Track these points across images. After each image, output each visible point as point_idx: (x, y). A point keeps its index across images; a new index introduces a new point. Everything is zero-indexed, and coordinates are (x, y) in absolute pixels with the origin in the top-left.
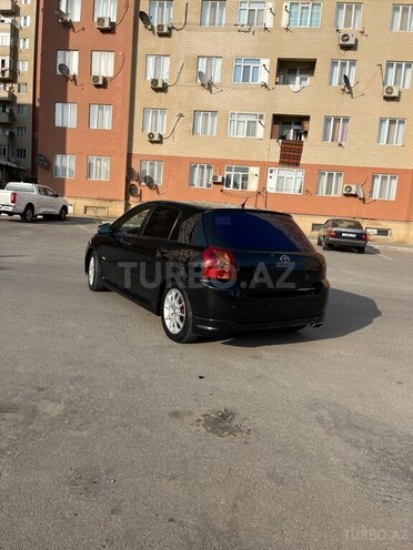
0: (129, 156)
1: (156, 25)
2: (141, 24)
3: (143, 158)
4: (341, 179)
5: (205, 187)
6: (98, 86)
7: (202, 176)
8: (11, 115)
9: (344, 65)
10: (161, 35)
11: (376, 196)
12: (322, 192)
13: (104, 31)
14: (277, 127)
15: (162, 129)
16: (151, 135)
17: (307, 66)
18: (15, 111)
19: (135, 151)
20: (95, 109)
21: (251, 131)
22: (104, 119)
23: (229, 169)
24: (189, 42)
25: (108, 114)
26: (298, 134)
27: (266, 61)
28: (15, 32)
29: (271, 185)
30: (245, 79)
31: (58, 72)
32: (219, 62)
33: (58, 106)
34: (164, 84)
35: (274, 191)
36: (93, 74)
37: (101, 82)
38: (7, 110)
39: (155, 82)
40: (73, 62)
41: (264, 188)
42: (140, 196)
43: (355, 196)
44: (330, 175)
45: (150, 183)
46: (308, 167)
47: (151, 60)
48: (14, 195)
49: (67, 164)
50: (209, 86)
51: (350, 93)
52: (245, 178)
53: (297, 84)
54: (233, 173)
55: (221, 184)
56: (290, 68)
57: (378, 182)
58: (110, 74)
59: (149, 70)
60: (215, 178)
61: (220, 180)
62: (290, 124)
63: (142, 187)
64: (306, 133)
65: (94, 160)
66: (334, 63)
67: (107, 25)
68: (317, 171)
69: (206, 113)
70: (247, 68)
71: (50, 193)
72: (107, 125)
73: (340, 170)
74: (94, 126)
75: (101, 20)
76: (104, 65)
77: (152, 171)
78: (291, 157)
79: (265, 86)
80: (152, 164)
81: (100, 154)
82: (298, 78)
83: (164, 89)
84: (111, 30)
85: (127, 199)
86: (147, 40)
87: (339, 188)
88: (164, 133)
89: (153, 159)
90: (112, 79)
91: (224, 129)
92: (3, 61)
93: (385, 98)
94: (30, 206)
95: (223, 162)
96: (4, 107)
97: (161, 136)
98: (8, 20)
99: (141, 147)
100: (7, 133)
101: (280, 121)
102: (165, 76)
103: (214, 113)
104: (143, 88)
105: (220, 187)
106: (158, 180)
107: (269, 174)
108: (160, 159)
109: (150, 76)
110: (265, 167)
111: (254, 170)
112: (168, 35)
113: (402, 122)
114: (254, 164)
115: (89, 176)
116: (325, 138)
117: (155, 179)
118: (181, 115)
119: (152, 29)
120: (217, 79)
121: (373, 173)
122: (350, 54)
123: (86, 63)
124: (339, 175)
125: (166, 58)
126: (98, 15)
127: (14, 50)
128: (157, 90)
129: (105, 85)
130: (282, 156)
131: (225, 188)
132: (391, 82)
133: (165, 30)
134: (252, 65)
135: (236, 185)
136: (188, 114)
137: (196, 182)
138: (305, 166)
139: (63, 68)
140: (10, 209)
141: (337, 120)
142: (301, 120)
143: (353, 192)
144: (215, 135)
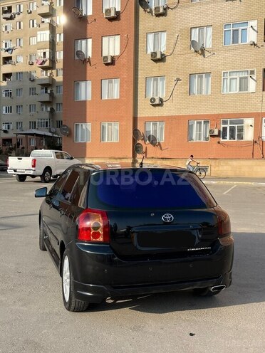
0: (135, 119)
1: (153, 8)
2: (141, 9)
3: (147, 120)
5: (202, 140)
6: (107, 64)
7: (200, 131)
8: (52, 95)
10: (158, 15)
13: (111, 19)
15: (162, 94)
16: (153, 100)
18: (54, 92)
19: (139, 115)
20: (105, 83)
21: (243, 85)
22: (113, 90)
23: (225, 122)
24: (182, 17)
25: (116, 85)
27: (254, 23)
28: (53, 29)
30: (235, 41)
31: (76, 58)
32: (210, 30)
34: (162, 55)
36: (104, 55)
37: (109, 61)
38: (49, 91)
39: (154, 54)
40: (87, 47)
41: (260, 137)
42: (146, 153)
45: (153, 141)
47: (151, 37)
48: (35, 161)
50: (202, 51)
52: (241, 130)
54: (228, 126)
55: (218, 136)
58: (117, 53)
59: (149, 45)
60: (211, 131)
61: (216, 133)
63: (146, 145)
65: (106, 124)
67: (113, 14)
69: (200, 75)
70: (235, 32)
72: (116, 95)
74: (105, 97)
75: (108, 11)
76: (112, 46)
77: (156, 131)
79: (254, 44)
80: (155, 125)
81: (111, 120)
84: (117, 17)
85: (134, 156)
86: (146, 21)
88: (164, 97)
89: (155, 120)
90: (119, 57)
91: (217, 87)
92: (45, 53)
94: (48, 169)
95: (217, 117)
96: (46, 89)
97: (161, 100)
98: (47, 20)
99: (145, 111)
100: (49, 109)
102: (163, 48)
103: (208, 74)
104: (145, 60)
105: (216, 139)
106: (160, 138)
108: (161, 119)
109: (150, 50)
110: (259, 118)
111: (249, 122)
112: (164, 14)
114: (249, 116)
115: (103, 139)
117: (158, 137)
118: (178, 80)
119: (151, 12)
120: (208, 44)
123: (98, 47)
125: (163, 34)
126: (106, 7)
127: (53, 43)
128: (157, 61)
129: (113, 63)
131: (222, 140)
133: (161, 10)
134: (240, 28)
135: (232, 137)
136: (185, 78)
137: (194, 137)
139: (79, 53)
140: (31, 173)
144: (209, 93)
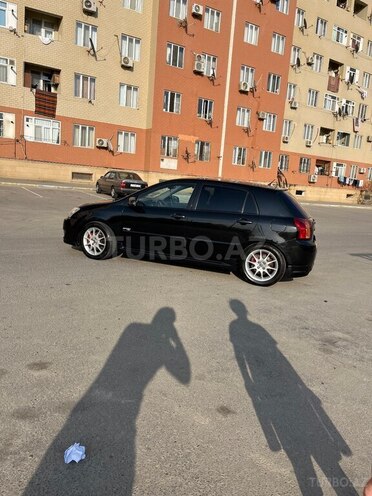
4: (93, 133)
9: (87, 28)
11: (121, 150)
12: (78, 144)
14: (29, 75)
17: (54, 22)
26: (48, 85)
29: (29, 133)
35: (32, 140)
41: (23, 136)
43: (106, 148)
44: (84, 129)
46: (64, 120)
51: (94, 55)
53: (44, 36)
56: (37, 19)
57: (121, 138)
62: (39, 73)
64: (56, 86)
66: (79, 25)
68: (70, 125)
73: (92, 125)
78: (46, 107)
79: (14, 31)
82: (43, 30)
87: (92, 141)
93: (123, 66)
101: (32, 70)
107: (26, 123)
110: (21, 116)
111: (9, 117)
113: (136, 89)
114: (10, 110)
116: (76, 94)
121: (119, 130)
122: (91, 20)
124: (91, 129)
130: (37, 106)
132: (125, 53)
138: (62, 119)
141: (85, 78)
142: (51, 73)
143: (105, 145)
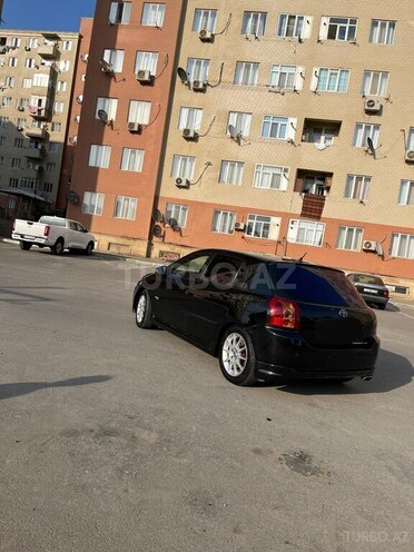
0: (156, 198)
1: (192, 81)
2: (178, 79)
3: (170, 201)
4: (361, 235)
5: (226, 232)
6: (133, 132)
7: (225, 222)
8: (43, 151)
9: (368, 128)
10: (196, 90)
11: (395, 253)
12: (342, 246)
13: (144, 83)
14: (301, 181)
15: (190, 176)
16: (179, 181)
17: (333, 128)
18: (47, 148)
19: (161, 195)
20: (128, 152)
21: (275, 183)
22: (135, 162)
23: (252, 217)
24: (219, 98)
25: (139, 158)
26: (320, 189)
27: (294, 120)
28: (54, 75)
29: (292, 236)
30: (273, 134)
31: (97, 117)
32: (249, 117)
33: (94, 148)
34: (195, 134)
35: (294, 241)
36: (130, 121)
37: (136, 129)
38: (40, 147)
39: (187, 131)
40: (112, 108)
41: (285, 238)
42: (163, 237)
43: (375, 252)
44: (351, 230)
45: (174, 225)
46: (330, 221)
47: (185, 112)
48: (48, 228)
49: (95, 201)
50: (238, 139)
51: (373, 154)
52: (267, 227)
53: (322, 142)
54: (254, 222)
55: (243, 231)
56: (315, 128)
57: (397, 240)
58: (145, 122)
59: (182, 121)
60: (237, 225)
61: (242, 227)
62: (313, 178)
63: (167, 229)
64: (328, 189)
65: (122, 199)
66: (359, 126)
67: (146, 78)
68: (338, 226)
69: (233, 163)
70: (275, 125)
71: (79, 228)
72: (138, 168)
73: (360, 227)
74: (125, 168)
75: (141, 73)
76: (141, 114)
77: (177, 214)
78: (312, 210)
79: (291, 142)
80: (178, 208)
81: (129, 194)
82: (323, 138)
83: (195, 138)
84: (150, 82)
85: (150, 238)
86: (183, 94)
87: (359, 243)
88: (191, 180)
89: (178, 203)
90: (147, 126)
91: (249, 179)
92: (40, 101)
93: (407, 162)
94: (61, 240)
95: (245, 210)
96: (37, 144)
97: (188, 182)
98: (48, 63)
99: (168, 190)
100: (37, 168)
101: (304, 175)
102: (196, 127)
103: (241, 164)
104: (175, 138)
105: (241, 234)
106: (183, 222)
107: (291, 225)
108: (186, 204)
109: (183, 126)
110: (286, 218)
111: (275, 220)
112: (203, 91)
114: (277, 214)
115: (116, 214)
116: (347, 195)
117: (179, 222)
118: (209, 164)
119: (188, 84)
120: (245, 134)
121: (394, 232)
122: (374, 119)
123: (124, 111)
124: (359, 231)
125: (199, 111)
126: (140, 67)
127: (51, 92)
128: (188, 139)
129: (139, 132)
130: (304, 209)
131: (246, 235)
133: (201, 86)
134: (280, 123)
135: (257, 234)
136: (216, 164)
137: (219, 226)
138: (326, 220)
139: (102, 113)
140: (43, 241)
141: (359, 178)
142: (324, 176)
143: (372, 248)
144: (240, 184)
